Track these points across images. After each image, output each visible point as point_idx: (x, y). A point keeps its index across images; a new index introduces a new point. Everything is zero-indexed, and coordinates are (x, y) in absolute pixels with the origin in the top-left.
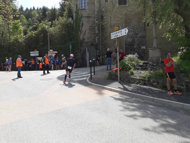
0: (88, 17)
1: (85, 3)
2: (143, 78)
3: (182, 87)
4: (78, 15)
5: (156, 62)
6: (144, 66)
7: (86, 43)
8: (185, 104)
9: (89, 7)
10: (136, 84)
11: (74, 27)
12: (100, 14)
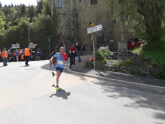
0: (65, 14)
1: (61, 2)
2: (115, 66)
3: (147, 73)
4: (56, 12)
5: (124, 53)
6: (114, 56)
7: (63, 37)
8: (150, 85)
9: (65, 5)
10: (109, 71)
11: (52, 23)
12: (75, 12)
